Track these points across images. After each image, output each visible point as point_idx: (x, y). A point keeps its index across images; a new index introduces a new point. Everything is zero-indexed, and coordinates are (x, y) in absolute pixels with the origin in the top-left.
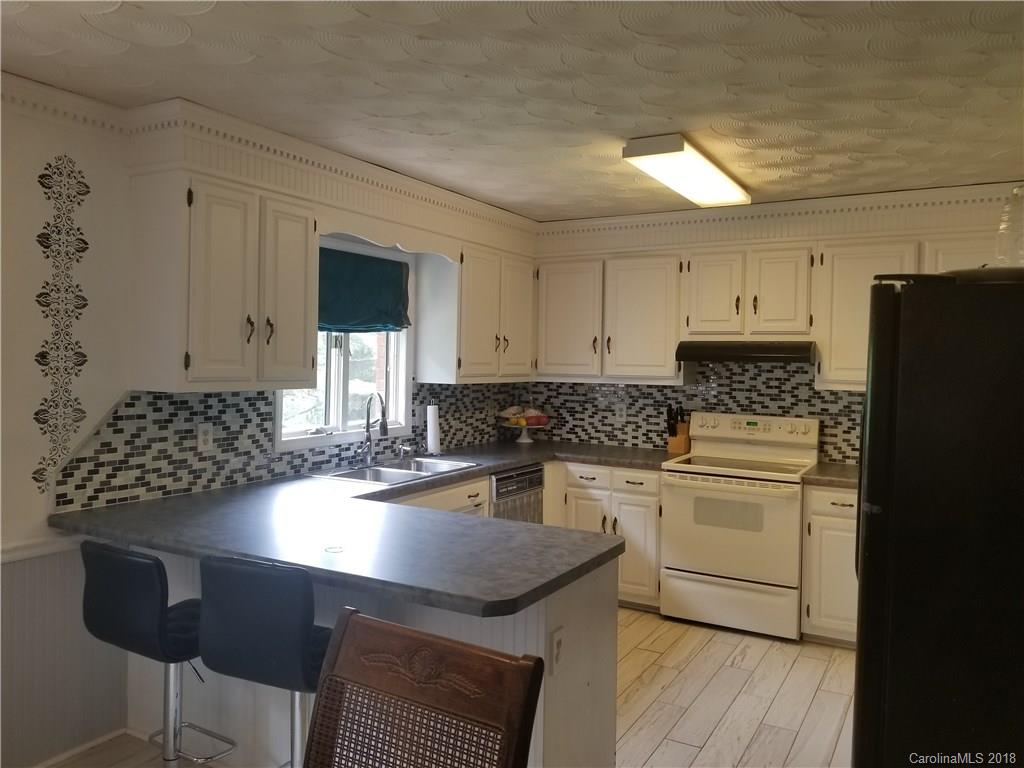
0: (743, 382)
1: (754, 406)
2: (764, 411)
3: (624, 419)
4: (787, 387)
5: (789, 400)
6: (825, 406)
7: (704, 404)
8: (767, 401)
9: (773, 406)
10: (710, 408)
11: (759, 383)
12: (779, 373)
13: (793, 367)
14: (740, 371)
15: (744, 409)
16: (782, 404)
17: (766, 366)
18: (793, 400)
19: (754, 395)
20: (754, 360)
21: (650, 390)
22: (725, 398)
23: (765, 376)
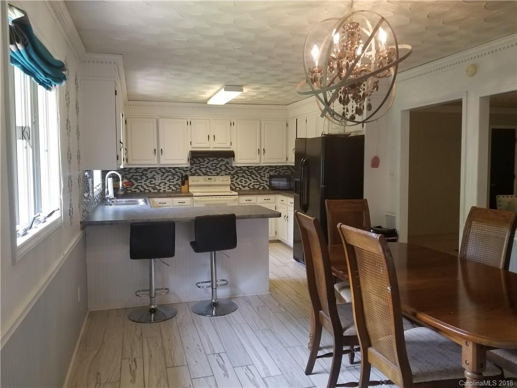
0: (204, 165)
1: (208, 173)
2: (211, 174)
3: (160, 181)
4: (218, 166)
5: (219, 170)
6: (230, 172)
7: (190, 173)
8: (212, 171)
9: (214, 173)
10: (193, 175)
11: (209, 165)
12: (215, 161)
13: (219, 159)
14: (202, 161)
15: (205, 174)
16: (217, 172)
17: (211, 159)
18: (220, 170)
19: (208, 169)
20: (207, 157)
21: (170, 169)
22: (198, 171)
23: (211, 162)
